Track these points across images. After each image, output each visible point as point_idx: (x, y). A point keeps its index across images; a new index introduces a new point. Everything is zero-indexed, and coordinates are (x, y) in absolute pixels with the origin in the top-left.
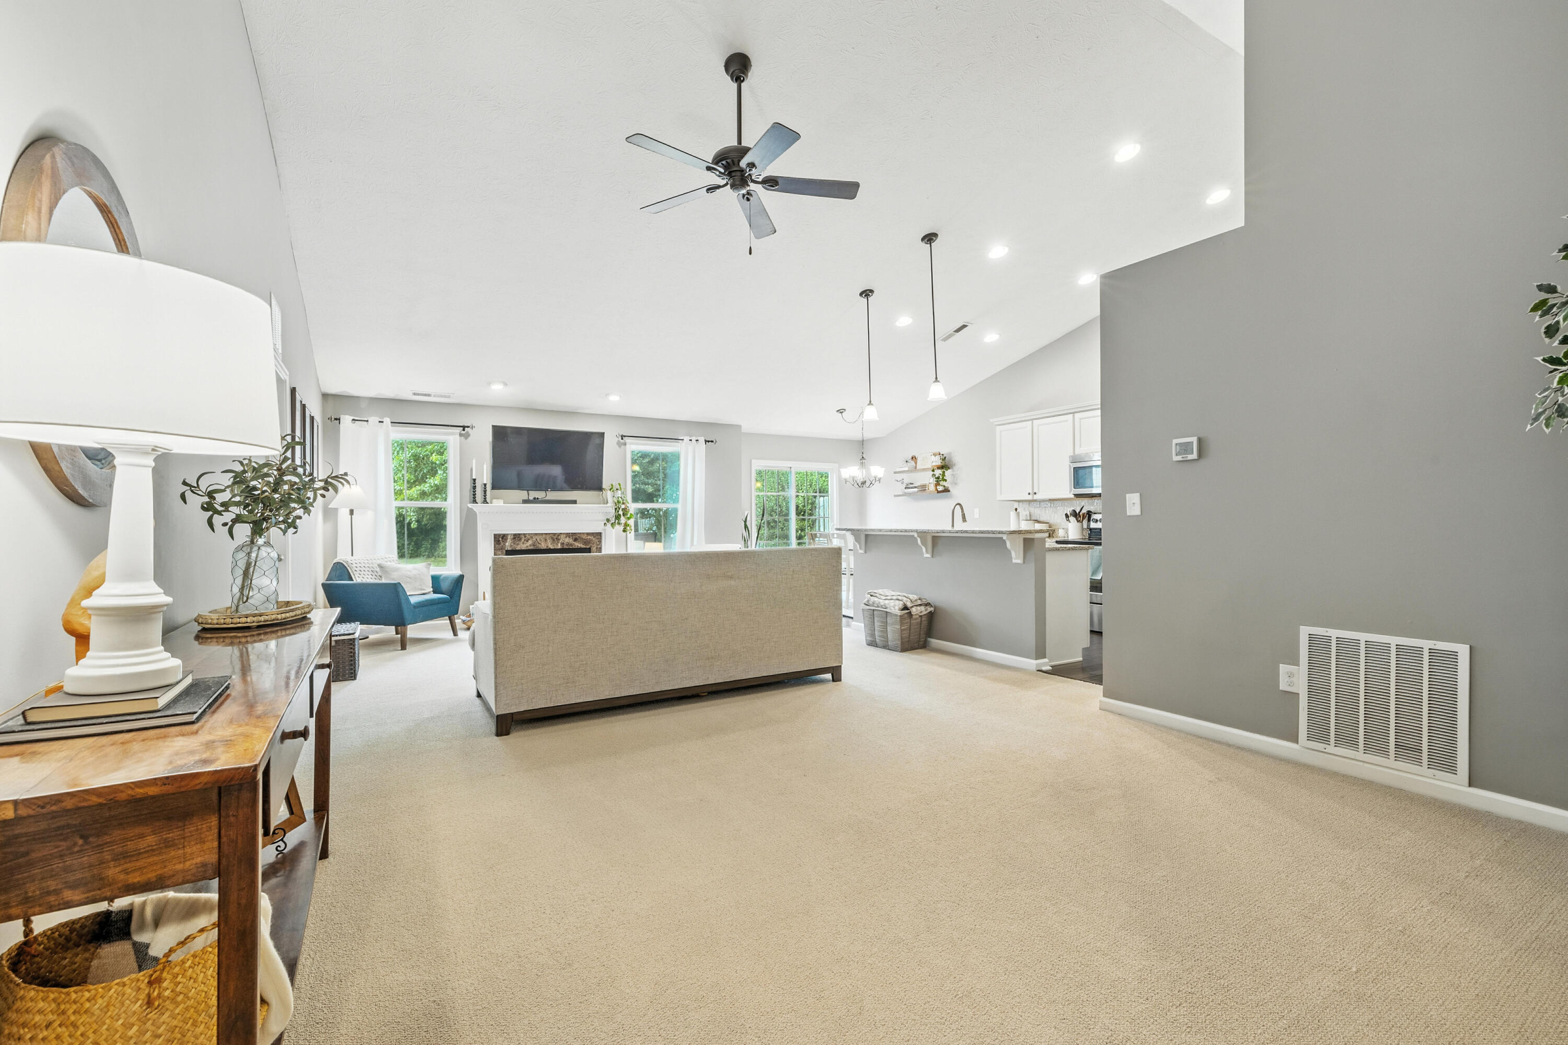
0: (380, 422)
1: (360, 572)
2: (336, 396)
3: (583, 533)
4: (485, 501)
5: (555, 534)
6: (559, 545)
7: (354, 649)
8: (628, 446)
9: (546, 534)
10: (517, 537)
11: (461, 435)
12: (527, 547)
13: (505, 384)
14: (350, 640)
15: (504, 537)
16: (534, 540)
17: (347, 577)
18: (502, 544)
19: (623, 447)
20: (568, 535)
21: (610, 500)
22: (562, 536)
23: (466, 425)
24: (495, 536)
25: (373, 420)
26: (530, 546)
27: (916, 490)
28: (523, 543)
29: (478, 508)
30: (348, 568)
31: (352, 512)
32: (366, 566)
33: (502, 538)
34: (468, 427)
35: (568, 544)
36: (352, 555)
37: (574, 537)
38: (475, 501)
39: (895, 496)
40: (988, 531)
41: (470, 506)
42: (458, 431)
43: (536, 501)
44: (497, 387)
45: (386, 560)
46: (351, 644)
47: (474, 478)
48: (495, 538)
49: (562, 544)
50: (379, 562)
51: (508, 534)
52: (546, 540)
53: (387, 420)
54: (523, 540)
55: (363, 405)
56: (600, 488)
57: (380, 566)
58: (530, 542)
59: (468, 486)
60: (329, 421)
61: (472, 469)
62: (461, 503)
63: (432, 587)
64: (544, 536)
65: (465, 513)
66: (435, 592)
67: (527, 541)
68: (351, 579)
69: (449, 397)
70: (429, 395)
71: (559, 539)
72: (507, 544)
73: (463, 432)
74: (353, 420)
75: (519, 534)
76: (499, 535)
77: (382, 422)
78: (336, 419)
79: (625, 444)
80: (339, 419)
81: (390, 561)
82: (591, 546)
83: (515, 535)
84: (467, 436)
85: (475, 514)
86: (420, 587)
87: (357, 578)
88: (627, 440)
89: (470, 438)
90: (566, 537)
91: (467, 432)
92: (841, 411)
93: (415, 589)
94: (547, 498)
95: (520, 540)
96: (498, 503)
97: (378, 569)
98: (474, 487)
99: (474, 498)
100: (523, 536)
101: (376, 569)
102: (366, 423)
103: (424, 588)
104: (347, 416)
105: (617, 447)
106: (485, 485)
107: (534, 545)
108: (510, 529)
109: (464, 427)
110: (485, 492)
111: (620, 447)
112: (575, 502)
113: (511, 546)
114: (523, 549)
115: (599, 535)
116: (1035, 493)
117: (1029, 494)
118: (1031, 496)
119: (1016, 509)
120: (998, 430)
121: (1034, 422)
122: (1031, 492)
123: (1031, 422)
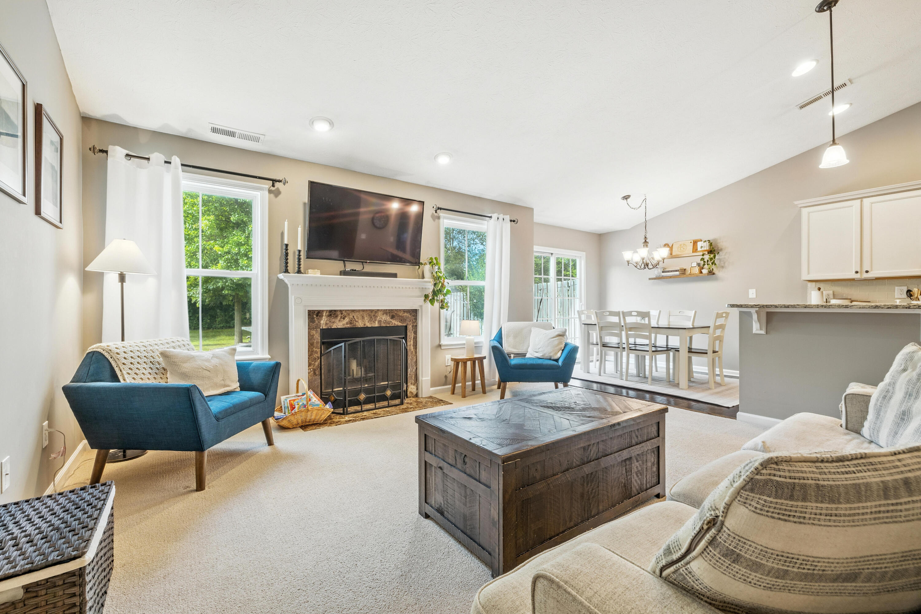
0: (166, 162)
1: (132, 366)
2: (101, 123)
3: (400, 310)
4: (299, 272)
5: (372, 311)
6: (377, 322)
7: (82, 594)
8: (441, 220)
9: (363, 311)
10: (332, 314)
11: (270, 192)
12: (344, 325)
13: (331, 123)
14: (71, 574)
15: (319, 313)
16: (351, 317)
17: (107, 374)
18: (317, 322)
19: (437, 220)
20: (385, 312)
21: (427, 274)
22: (380, 313)
23: (278, 178)
24: (309, 312)
25: (157, 157)
26: (347, 323)
27: (678, 273)
28: (340, 321)
29: (289, 279)
30: (111, 360)
31: (122, 278)
32: (142, 355)
33: (317, 316)
34: (280, 181)
35: (386, 322)
36: (123, 340)
37: (391, 314)
38: (286, 271)
39: (650, 279)
40: (784, 305)
41: (281, 276)
42: (267, 186)
43: (353, 273)
44: (321, 128)
45: (174, 344)
46: (74, 584)
47: (286, 242)
48: (309, 315)
49: (380, 322)
50: (162, 348)
51: (323, 311)
52: (363, 317)
53: (176, 160)
54: (339, 318)
55: (143, 139)
56: (417, 263)
57: (164, 355)
58: (347, 320)
59: (278, 252)
60: (91, 153)
61: (282, 234)
62: (269, 273)
63: (239, 381)
64: (361, 313)
65: (274, 284)
66: (243, 388)
67: (344, 319)
68: (115, 378)
69: (257, 140)
70: (232, 134)
71: (376, 317)
72: (322, 322)
73: (273, 188)
74: (127, 155)
75: (335, 311)
76: (314, 311)
77: (170, 163)
78: (102, 151)
79: (439, 218)
80: (106, 152)
81: (179, 346)
82: (408, 324)
83: (331, 311)
84: (277, 193)
85: (286, 286)
86: (223, 382)
87: (126, 376)
88: (441, 213)
89: (280, 197)
90: (383, 314)
91: (278, 189)
92: (626, 198)
93: (216, 386)
94: (365, 270)
95: (337, 316)
96: (314, 274)
97: (161, 360)
98: (287, 254)
99: (287, 267)
100: (339, 313)
101: (158, 359)
102: (146, 161)
103: (228, 382)
104: (118, 148)
105: (431, 219)
106: (300, 251)
107: (351, 323)
108: (325, 305)
109: (274, 181)
110: (299, 260)
111: (434, 220)
112: (395, 275)
113: (326, 324)
114: (339, 327)
115: (414, 313)
116: (867, 272)
117: (857, 272)
118: (859, 274)
119: (819, 289)
120: (805, 211)
121: (864, 200)
122: (859, 271)
123: (859, 201)
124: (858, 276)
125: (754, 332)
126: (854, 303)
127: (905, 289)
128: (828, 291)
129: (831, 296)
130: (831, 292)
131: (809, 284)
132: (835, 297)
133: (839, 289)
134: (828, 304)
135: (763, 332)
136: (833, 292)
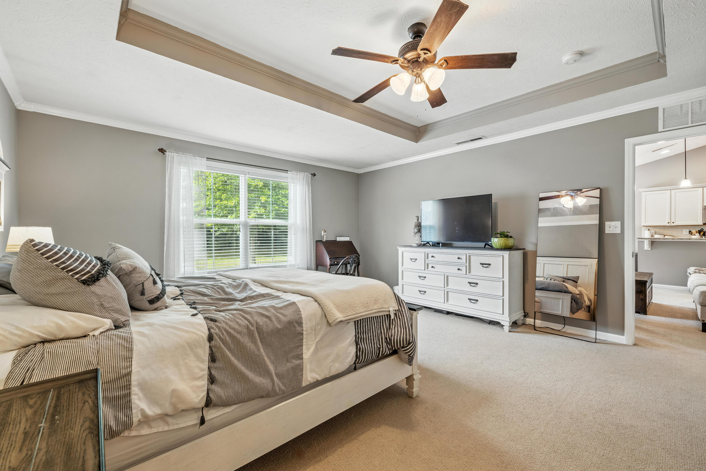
116: (673, 223)
117: (669, 223)
118: (669, 224)
119: (649, 230)
120: (643, 194)
121: (672, 191)
122: (669, 222)
123: (670, 191)
124: (669, 225)
125: (645, 249)
126: (666, 237)
127: (688, 231)
128: (653, 231)
129: (654, 233)
130: (654, 231)
131: (643, 227)
132: (656, 233)
133: (657, 230)
134: (653, 238)
135: (650, 249)
136: (655, 231)
